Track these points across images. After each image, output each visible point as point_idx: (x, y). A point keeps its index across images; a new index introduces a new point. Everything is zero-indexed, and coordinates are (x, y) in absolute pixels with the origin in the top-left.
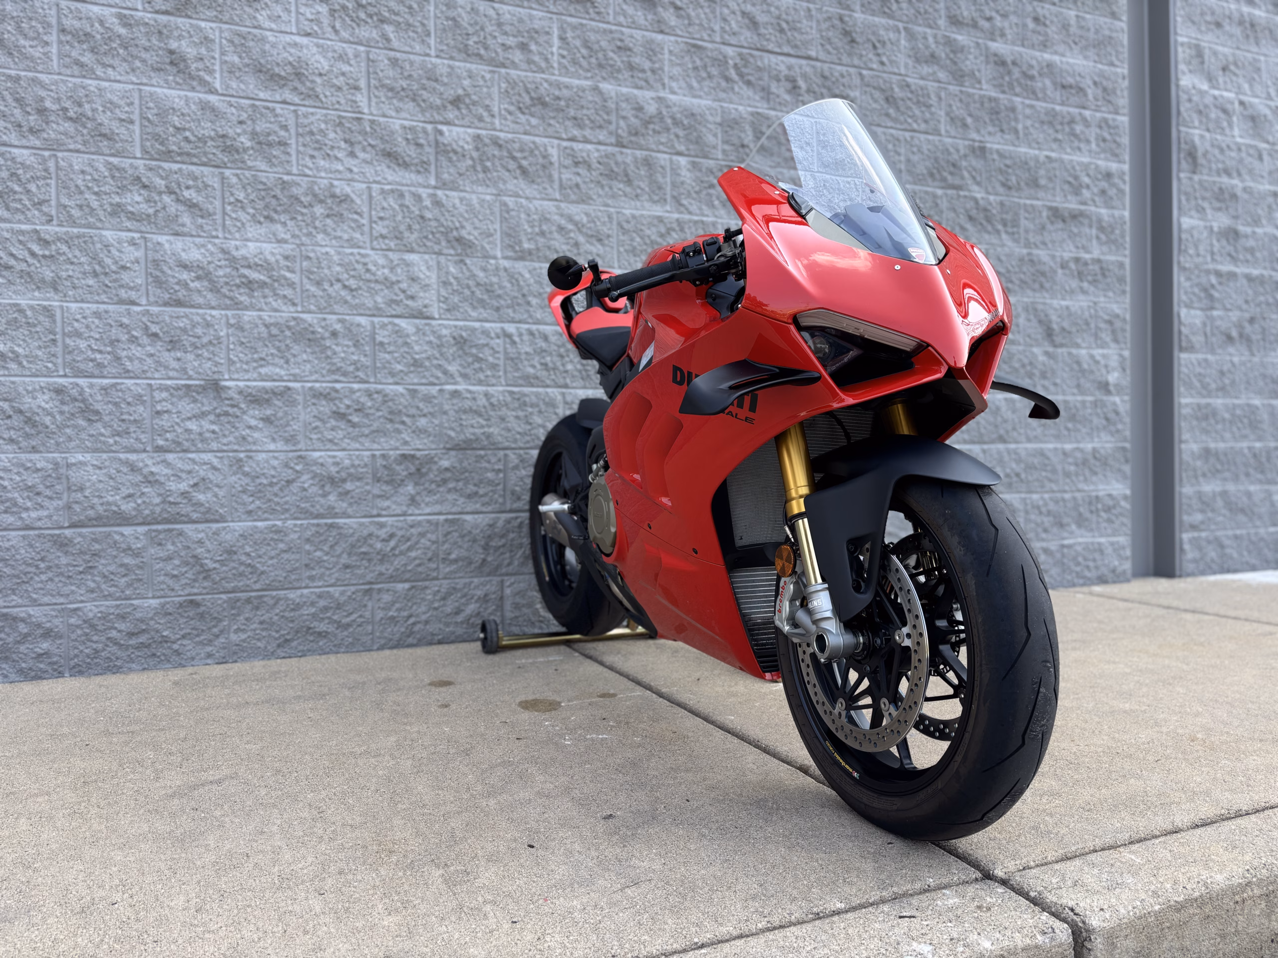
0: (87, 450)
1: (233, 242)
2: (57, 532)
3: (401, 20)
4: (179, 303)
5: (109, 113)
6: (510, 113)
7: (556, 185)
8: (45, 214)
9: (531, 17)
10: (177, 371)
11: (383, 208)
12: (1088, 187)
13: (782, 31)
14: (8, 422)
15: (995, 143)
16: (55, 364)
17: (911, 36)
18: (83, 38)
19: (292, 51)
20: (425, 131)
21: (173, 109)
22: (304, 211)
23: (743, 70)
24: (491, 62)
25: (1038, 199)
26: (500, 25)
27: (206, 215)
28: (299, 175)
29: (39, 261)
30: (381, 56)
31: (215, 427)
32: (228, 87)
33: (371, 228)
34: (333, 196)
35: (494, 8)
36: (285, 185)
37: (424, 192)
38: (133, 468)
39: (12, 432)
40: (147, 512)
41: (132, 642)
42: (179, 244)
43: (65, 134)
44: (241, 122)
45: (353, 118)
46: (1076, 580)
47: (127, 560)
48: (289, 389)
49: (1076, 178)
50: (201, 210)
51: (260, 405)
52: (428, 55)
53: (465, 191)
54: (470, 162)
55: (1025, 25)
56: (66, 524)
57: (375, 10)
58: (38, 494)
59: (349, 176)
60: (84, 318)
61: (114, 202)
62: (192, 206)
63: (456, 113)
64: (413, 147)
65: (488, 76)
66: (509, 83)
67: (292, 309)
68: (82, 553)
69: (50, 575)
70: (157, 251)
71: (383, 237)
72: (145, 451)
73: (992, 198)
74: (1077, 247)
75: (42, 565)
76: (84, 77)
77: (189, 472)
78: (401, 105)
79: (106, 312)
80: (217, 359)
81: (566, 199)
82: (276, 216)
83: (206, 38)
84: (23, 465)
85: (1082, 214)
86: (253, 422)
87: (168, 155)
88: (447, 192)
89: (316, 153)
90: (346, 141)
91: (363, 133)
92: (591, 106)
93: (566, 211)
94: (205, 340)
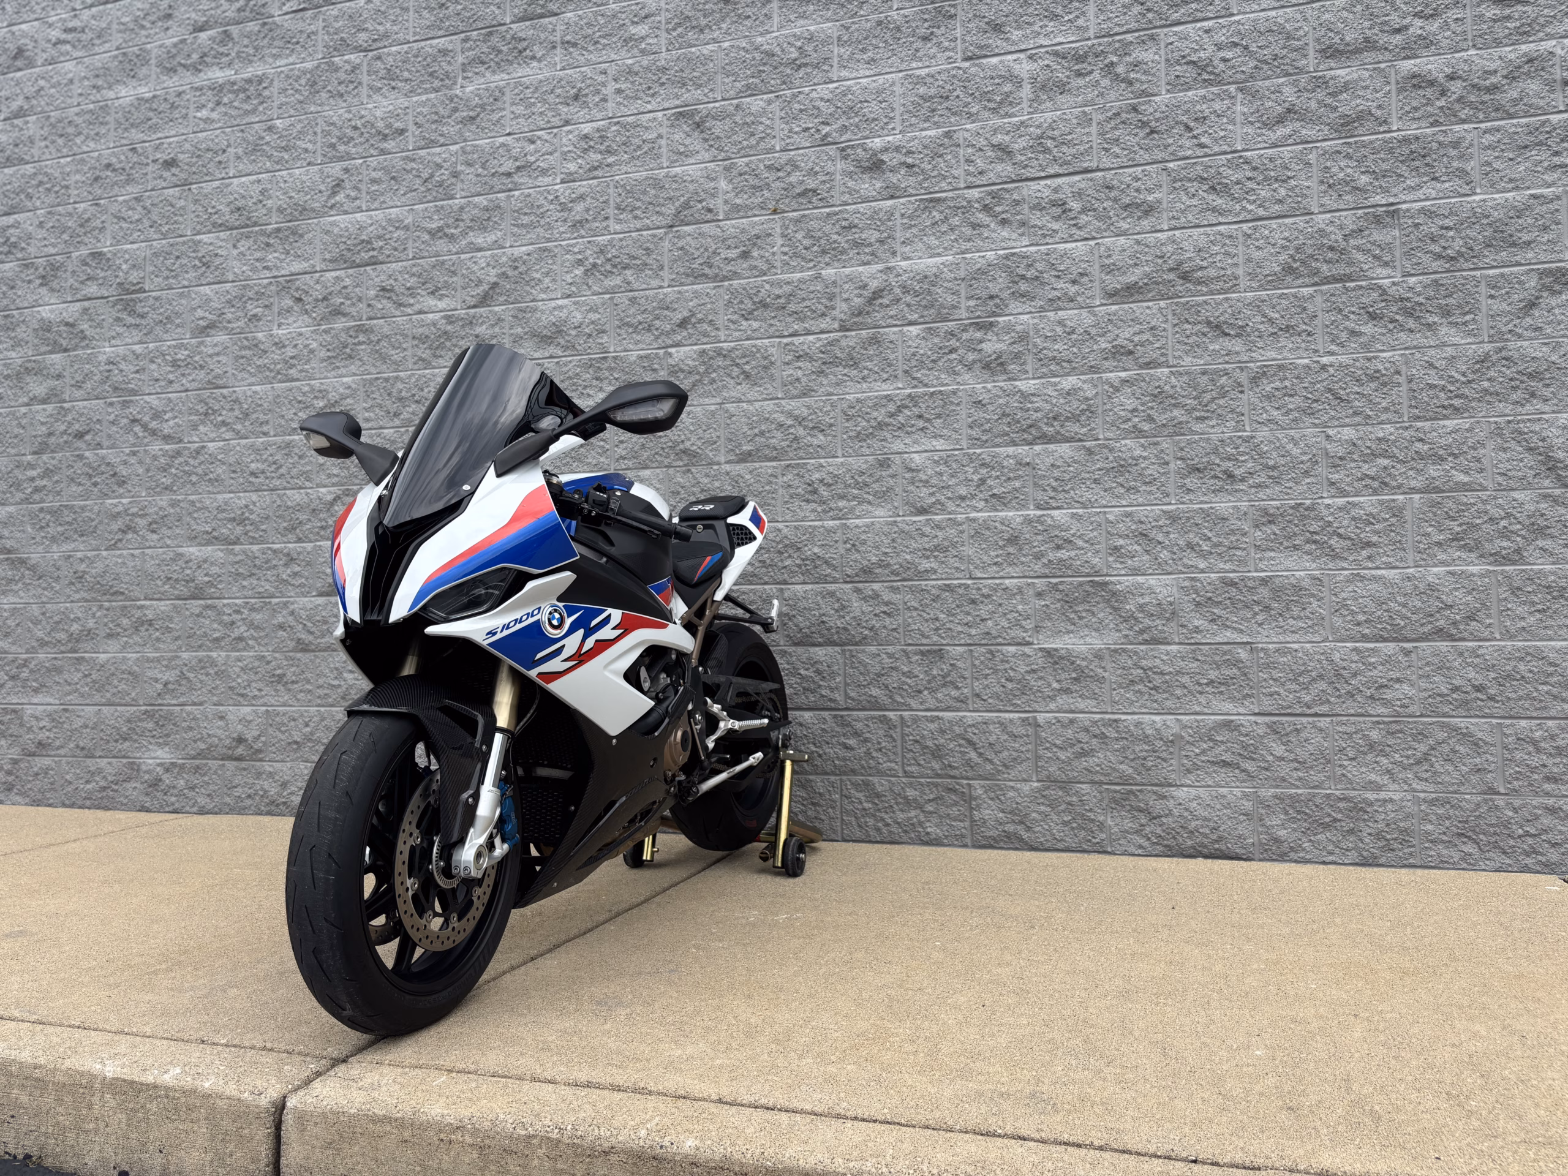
3: (638, 262)
24: (714, 278)
30: (622, 298)
52: (661, 287)
57: (618, 260)
63: (685, 333)
66: (732, 293)
78: (638, 338)
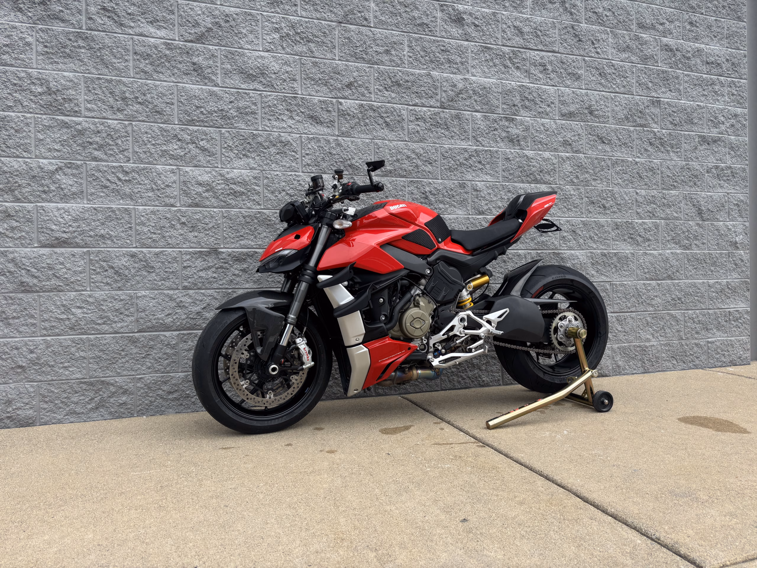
0: (147, 289)
1: (225, 170)
2: (131, 335)
4: (197, 205)
5: (160, 99)
6: (380, 91)
7: (406, 132)
8: (126, 157)
9: (392, 36)
10: (195, 243)
11: (309, 148)
12: (723, 123)
13: (537, 36)
14: (105, 273)
15: (666, 97)
16: (131, 241)
17: (615, 36)
18: (147, 57)
19: (259, 60)
20: (331, 103)
21: (195, 96)
22: (265, 151)
23: (514, 60)
25: (693, 131)
26: (375, 40)
27: (212, 154)
28: (262, 131)
29: (123, 183)
31: (214, 275)
32: (224, 82)
33: (302, 160)
34: (281, 142)
35: (371, 31)
36: (254, 136)
37: (331, 138)
38: (171, 299)
39: (108, 279)
40: (179, 323)
41: (170, 397)
42: (197, 172)
43: (137, 111)
44: (231, 102)
45: (292, 97)
46: (716, 363)
47: (168, 351)
48: (256, 253)
49: (716, 118)
50: (209, 152)
51: (240, 262)
53: (355, 138)
54: (358, 121)
55: (684, 27)
56: (136, 331)
58: (121, 313)
59: (290, 130)
60: (147, 214)
61: (163, 149)
62: (203, 150)
64: (325, 112)
65: (367, 70)
67: (258, 207)
68: (144, 346)
69: (127, 359)
70: (185, 176)
71: (309, 165)
72: (177, 289)
73: (664, 131)
74: (717, 160)
75: (123, 353)
76: (147, 79)
77: (201, 301)
79: (158, 211)
80: (217, 236)
81: (411, 140)
82: (248, 154)
83: (212, 55)
84: (113, 297)
85: (719, 139)
86: (237, 272)
87: (192, 122)
88: (344, 138)
89: (271, 118)
90: (288, 111)
91: (298, 105)
92: (426, 85)
93: (411, 147)
94: (210, 225)
